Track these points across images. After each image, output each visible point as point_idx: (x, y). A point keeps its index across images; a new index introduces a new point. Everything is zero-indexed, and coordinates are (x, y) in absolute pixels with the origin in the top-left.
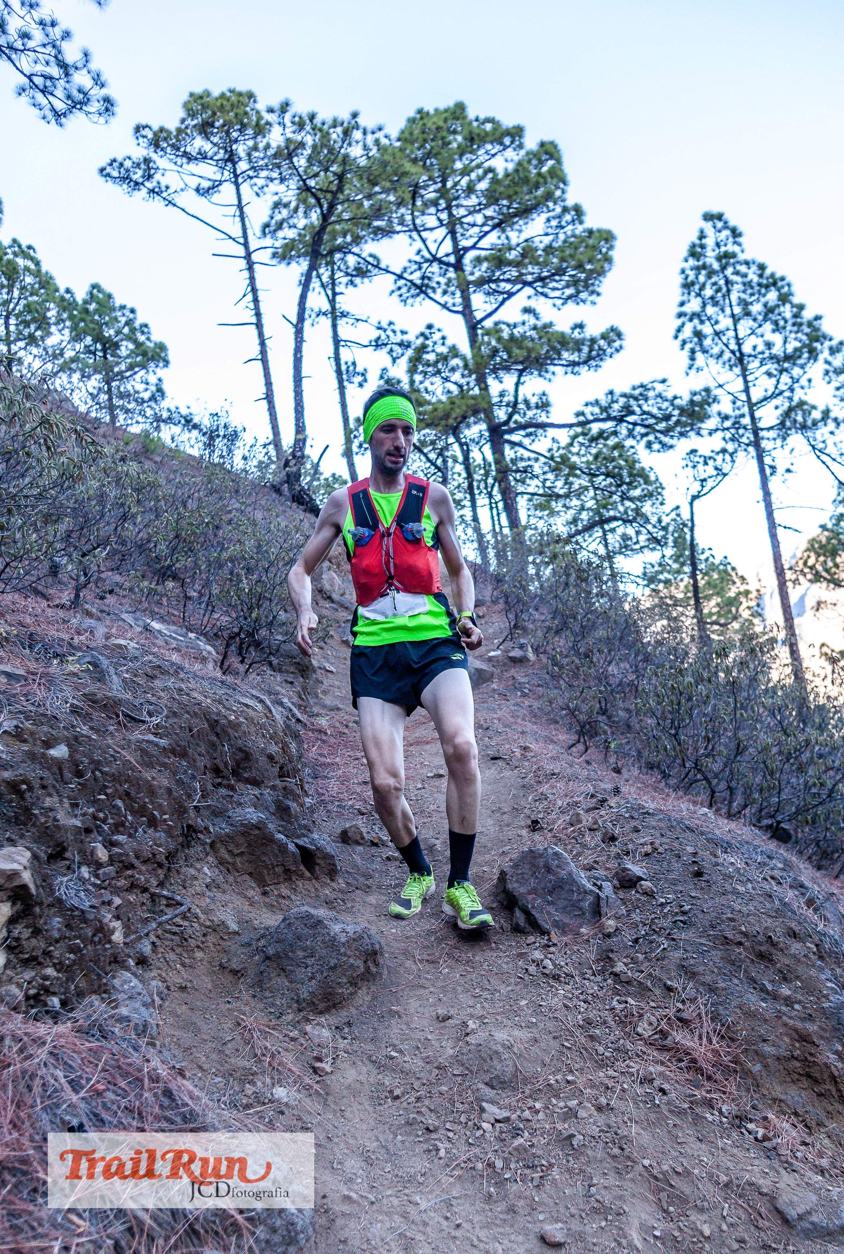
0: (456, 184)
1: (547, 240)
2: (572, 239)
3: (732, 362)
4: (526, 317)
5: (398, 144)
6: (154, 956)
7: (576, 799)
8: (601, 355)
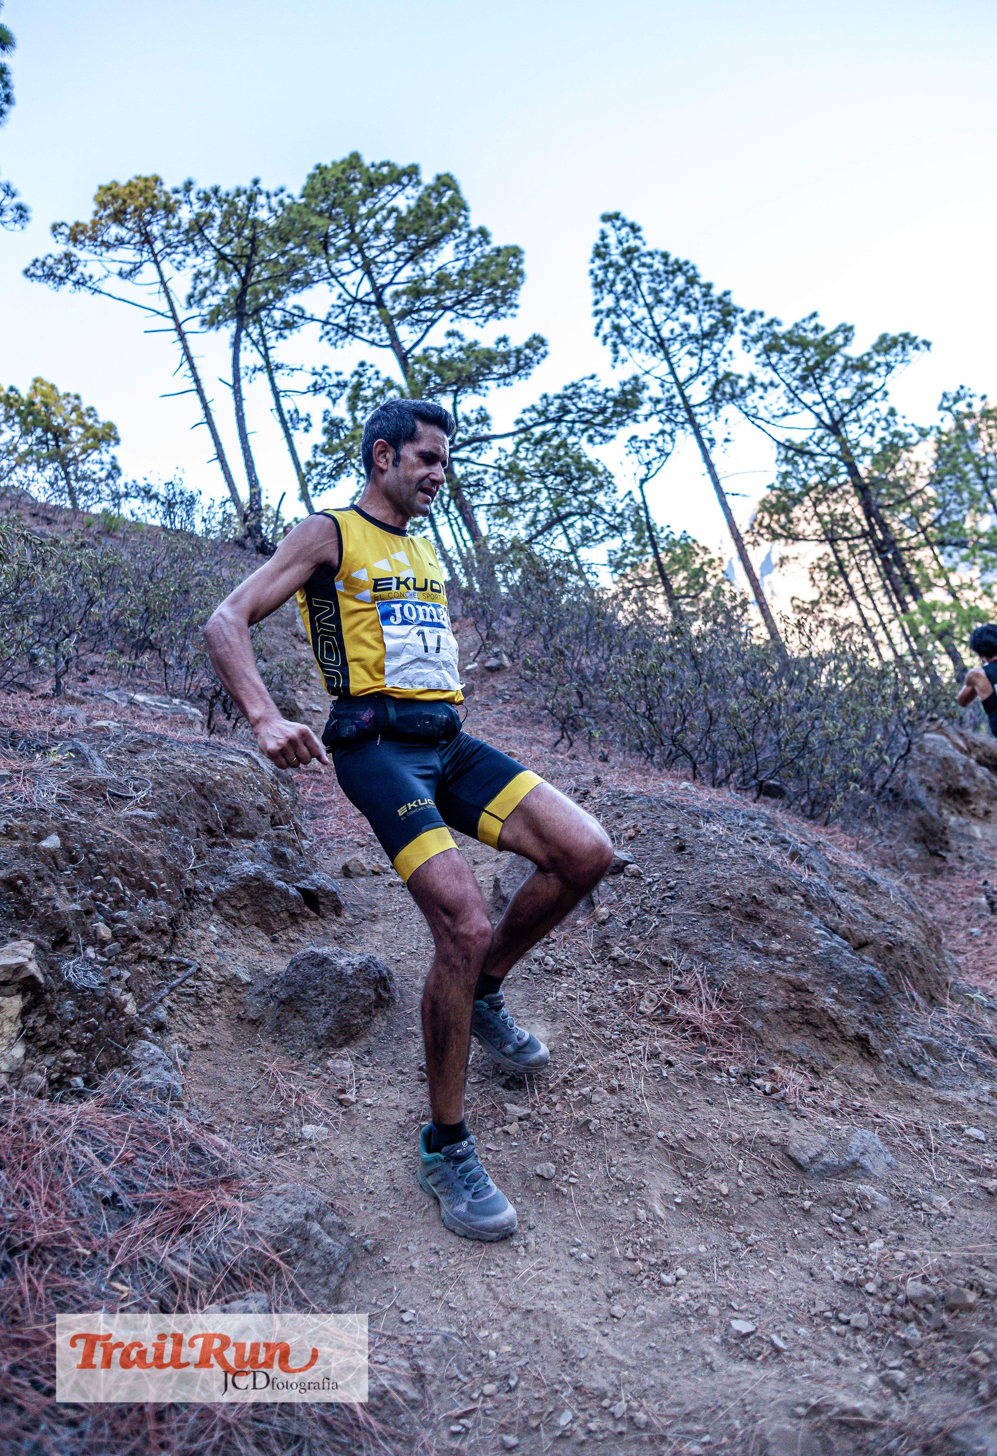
0: (363, 228)
1: (459, 265)
2: (483, 260)
3: (654, 348)
4: (451, 340)
5: (303, 200)
6: (172, 1021)
8: (529, 363)
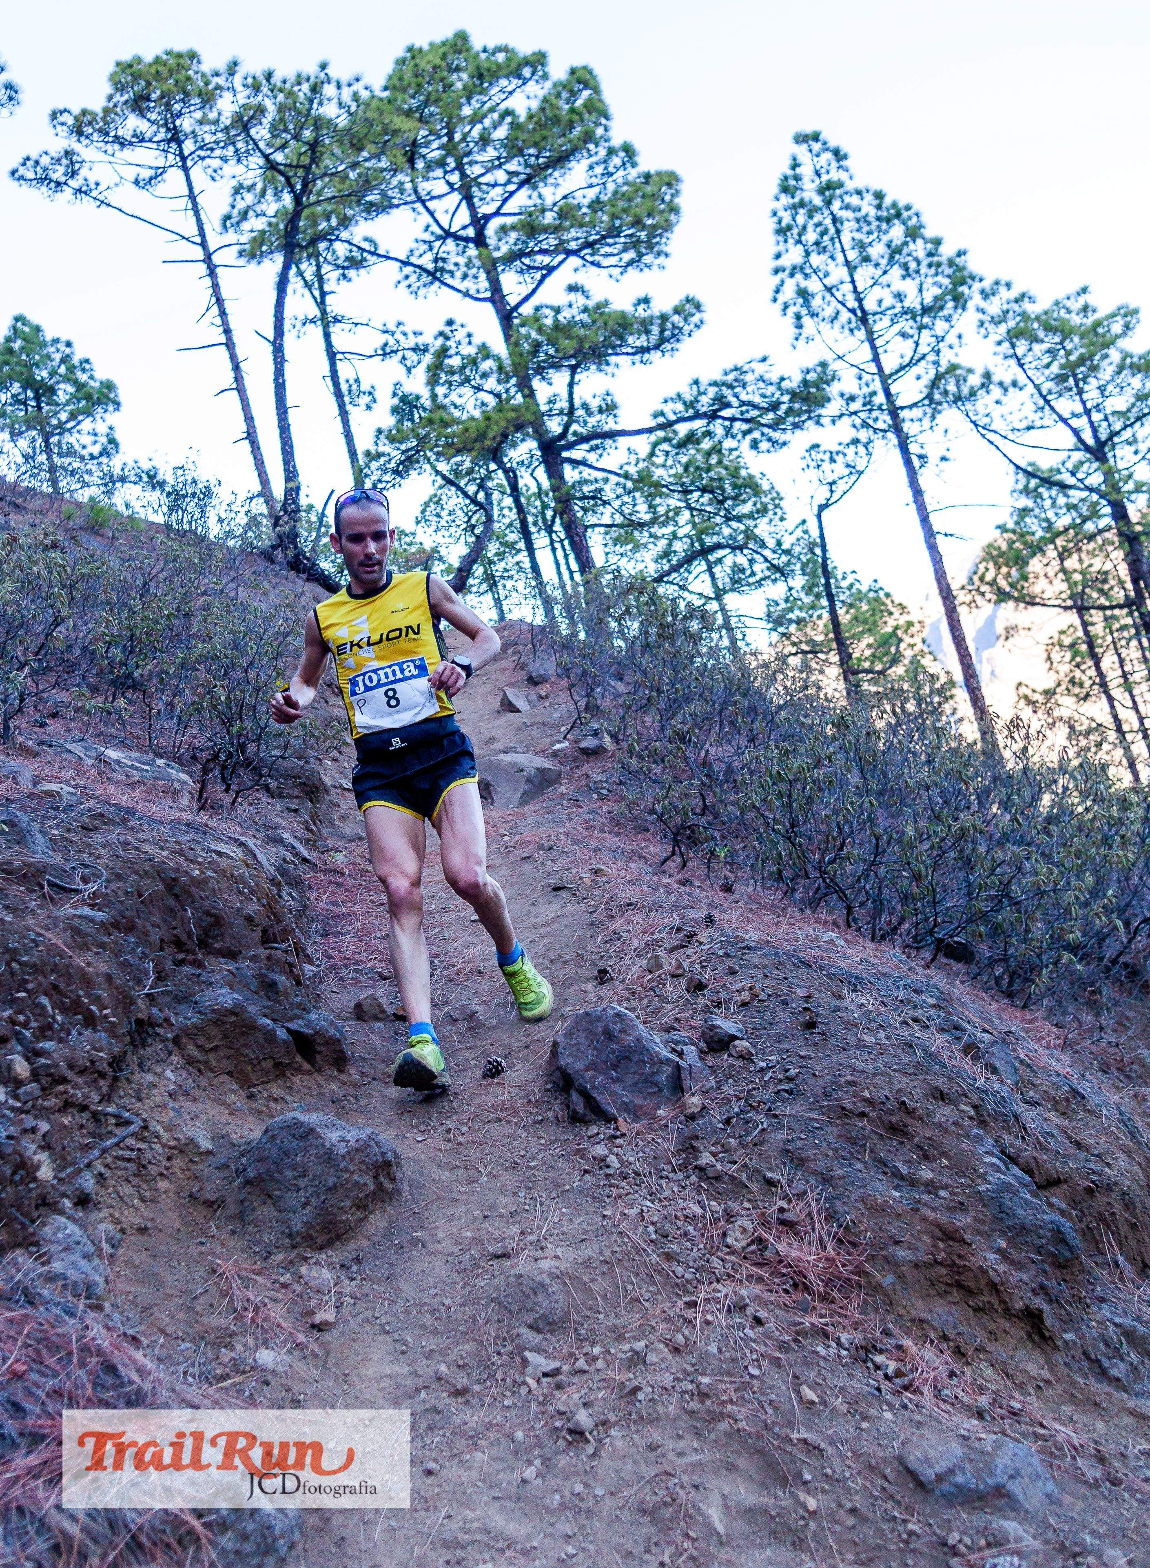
0: (465, 136)
1: (592, 194)
2: (625, 188)
3: (853, 325)
4: (572, 296)
5: (386, 94)
6: (103, 1192)
7: (657, 936)
8: (677, 334)
